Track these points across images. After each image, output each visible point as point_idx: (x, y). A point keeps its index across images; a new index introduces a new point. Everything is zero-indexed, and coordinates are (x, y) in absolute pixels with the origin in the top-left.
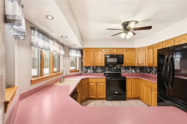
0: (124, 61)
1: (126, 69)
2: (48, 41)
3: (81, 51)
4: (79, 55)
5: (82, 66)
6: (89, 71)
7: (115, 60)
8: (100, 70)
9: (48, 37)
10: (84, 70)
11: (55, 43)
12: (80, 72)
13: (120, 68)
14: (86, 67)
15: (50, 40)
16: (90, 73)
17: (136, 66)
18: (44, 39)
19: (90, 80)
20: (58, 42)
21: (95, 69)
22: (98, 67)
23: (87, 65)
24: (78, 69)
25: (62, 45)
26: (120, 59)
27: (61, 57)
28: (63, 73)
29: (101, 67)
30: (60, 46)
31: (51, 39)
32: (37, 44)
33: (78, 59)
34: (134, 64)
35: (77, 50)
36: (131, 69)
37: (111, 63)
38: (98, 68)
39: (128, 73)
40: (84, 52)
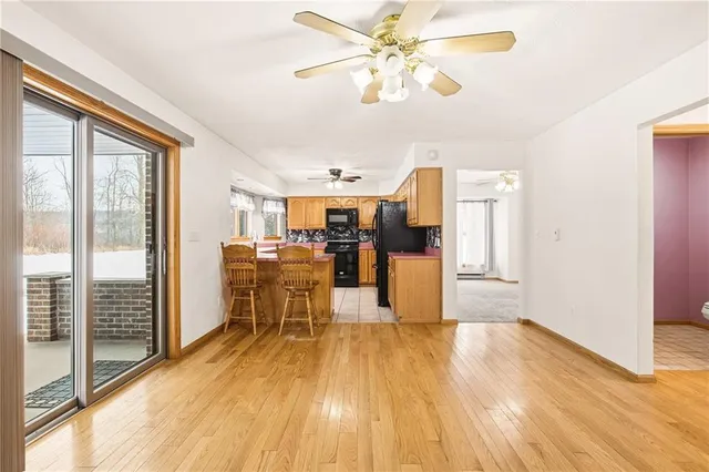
0: (360, 219)
1: (369, 235)
3: (285, 201)
4: (281, 210)
5: (287, 230)
6: (300, 239)
7: (344, 218)
8: (321, 237)
10: (291, 236)
11: (243, 196)
12: (283, 241)
14: (293, 231)
20: (246, 193)
21: (311, 234)
22: (317, 230)
23: (296, 228)
24: (279, 235)
25: (252, 196)
26: (352, 214)
27: (250, 214)
29: (323, 231)
30: (248, 198)
31: (239, 192)
33: (279, 216)
35: (276, 200)
37: (338, 224)
38: (317, 233)
40: (289, 203)
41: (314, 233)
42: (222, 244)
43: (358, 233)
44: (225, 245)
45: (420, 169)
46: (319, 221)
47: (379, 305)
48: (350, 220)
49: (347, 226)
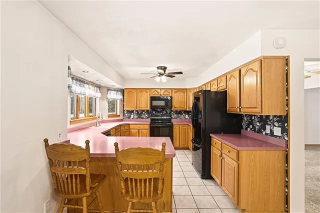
0: (173, 104)
1: (178, 114)
2: (84, 86)
3: (123, 91)
4: (120, 97)
5: (124, 111)
6: (132, 116)
7: (162, 103)
8: (146, 115)
9: (84, 83)
10: (126, 114)
12: (121, 118)
13: (171, 112)
14: (128, 111)
15: (86, 85)
16: (134, 118)
17: (188, 110)
18: (80, 85)
19: (131, 127)
21: (140, 114)
22: (144, 111)
23: (130, 109)
24: (118, 114)
26: (169, 103)
28: (99, 117)
29: (148, 111)
30: (96, 88)
31: (87, 83)
32: (75, 91)
33: (118, 101)
34: (185, 107)
35: (117, 90)
36: (184, 114)
37: (158, 107)
38: (144, 113)
39: (180, 118)
40: (125, 93)
41: (142, 113)
42: (46, 141)
43: (170, 113)
44: (50, 143)
45: (265, 58)
46: (145, 105)
47: (203, 178)
48: (166, 104)
49: (163, 108)
